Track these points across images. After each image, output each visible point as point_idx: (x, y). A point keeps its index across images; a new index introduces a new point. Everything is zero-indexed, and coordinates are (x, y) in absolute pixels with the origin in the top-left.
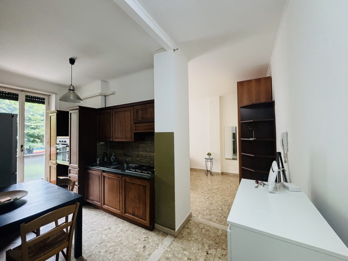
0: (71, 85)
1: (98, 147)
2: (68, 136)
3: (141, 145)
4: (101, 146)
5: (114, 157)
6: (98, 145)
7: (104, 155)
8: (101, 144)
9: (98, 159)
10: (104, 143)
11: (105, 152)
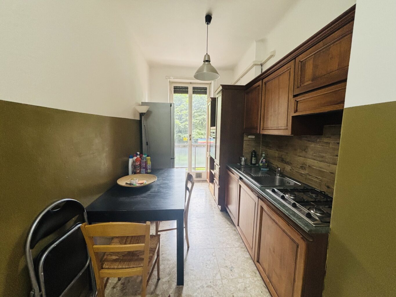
0: (207, 54)
5: (264, 160)
8: (250, 138)
9: (243, 159)
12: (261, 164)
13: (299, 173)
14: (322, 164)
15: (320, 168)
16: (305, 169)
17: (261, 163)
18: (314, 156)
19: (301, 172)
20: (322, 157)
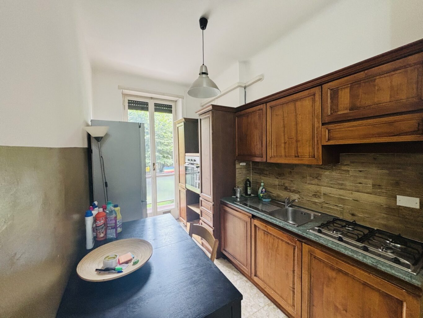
0: (203, 65)
1: (237, 170)
2: (198, 152)
3: (327, 173)
4: (241, 168)
5: (264, 189)
6: (237, 166)
7: (246, 184)
8: (241, 166)
9: (239, 190)
10: (244, 164)
11: (247, 179)
12: (261, 195)
13: (312, 201)
14: (342, 192)
15: (340, 195)
16: (319, 197)
17: (261, 193)
18: (331, 184)
19: (314, 200)
20: (342, 184)
